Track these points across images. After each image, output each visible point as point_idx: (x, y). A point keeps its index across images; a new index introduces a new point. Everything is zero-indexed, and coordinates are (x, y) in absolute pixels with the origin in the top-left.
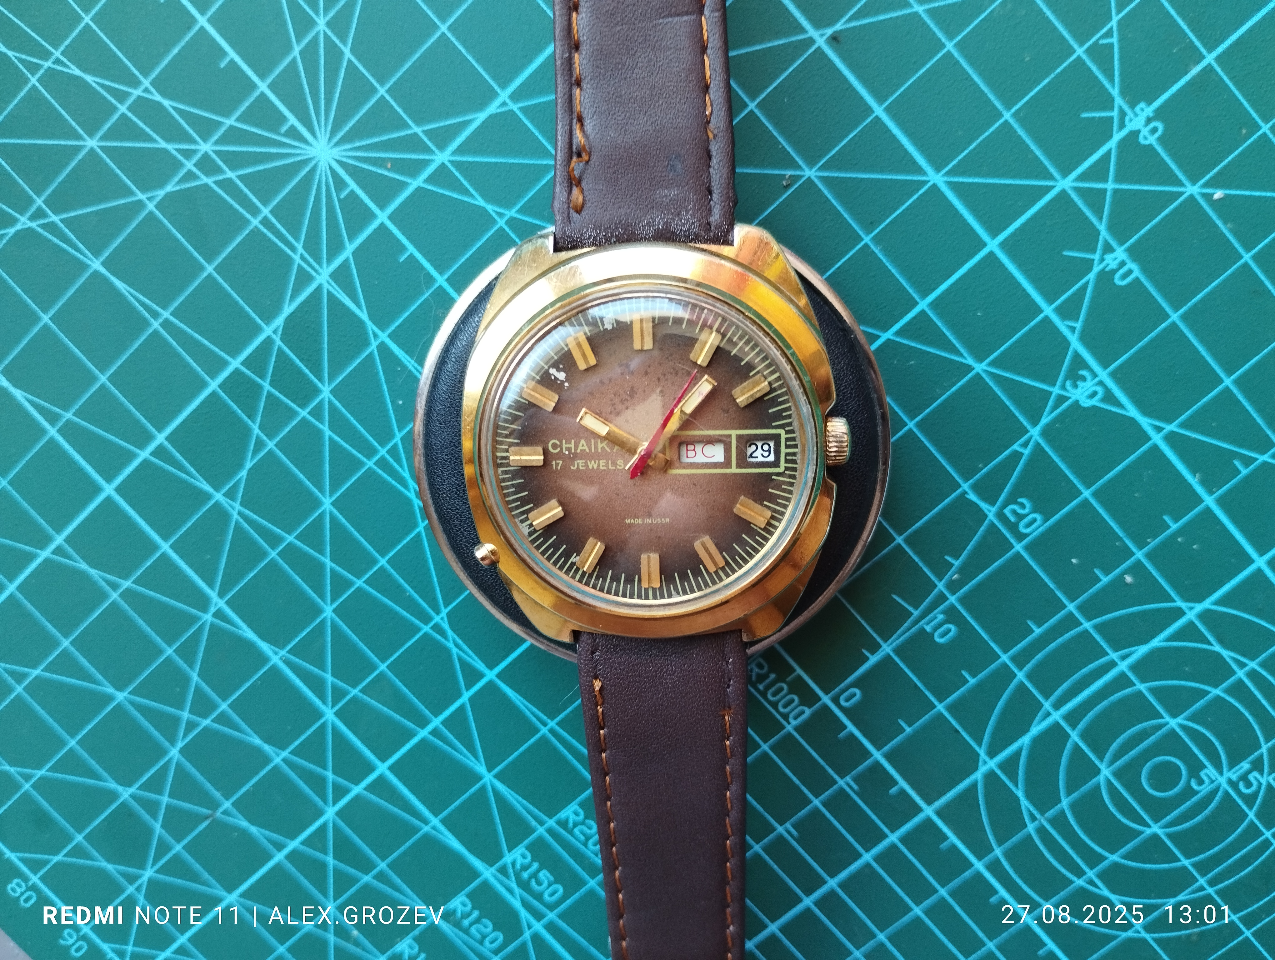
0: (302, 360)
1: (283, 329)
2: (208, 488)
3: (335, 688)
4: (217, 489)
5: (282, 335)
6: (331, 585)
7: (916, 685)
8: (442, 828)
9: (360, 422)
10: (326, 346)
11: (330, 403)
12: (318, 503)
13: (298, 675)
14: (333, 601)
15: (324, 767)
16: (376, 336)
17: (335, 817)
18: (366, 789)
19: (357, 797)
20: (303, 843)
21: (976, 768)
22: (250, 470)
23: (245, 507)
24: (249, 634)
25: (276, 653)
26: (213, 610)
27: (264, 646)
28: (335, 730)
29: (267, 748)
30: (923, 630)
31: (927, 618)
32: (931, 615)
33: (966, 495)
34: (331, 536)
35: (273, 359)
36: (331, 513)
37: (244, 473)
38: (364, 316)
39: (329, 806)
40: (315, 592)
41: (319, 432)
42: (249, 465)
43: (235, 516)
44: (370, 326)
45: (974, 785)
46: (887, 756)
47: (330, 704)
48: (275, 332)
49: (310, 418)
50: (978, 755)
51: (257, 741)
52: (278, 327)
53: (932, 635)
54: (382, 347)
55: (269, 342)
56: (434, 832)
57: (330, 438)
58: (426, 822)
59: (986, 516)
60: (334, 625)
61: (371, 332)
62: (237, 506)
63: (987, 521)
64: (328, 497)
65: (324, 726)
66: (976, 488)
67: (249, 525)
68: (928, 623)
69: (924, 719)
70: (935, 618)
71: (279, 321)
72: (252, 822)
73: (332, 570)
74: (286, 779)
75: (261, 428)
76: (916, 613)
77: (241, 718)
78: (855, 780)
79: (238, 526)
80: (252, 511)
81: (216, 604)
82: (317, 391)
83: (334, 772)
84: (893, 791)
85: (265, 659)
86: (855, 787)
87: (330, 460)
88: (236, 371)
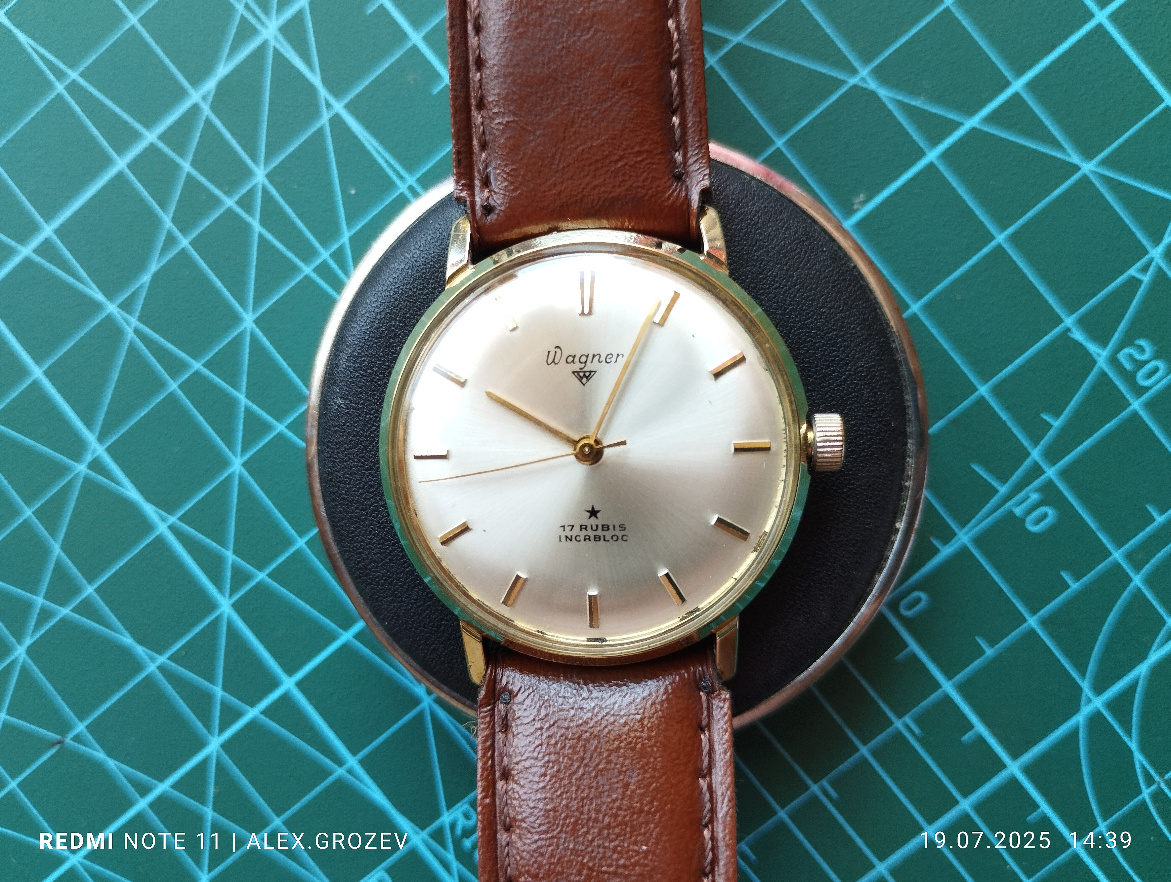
0: (234, 135)
1: (214, 96)
2: (99, 296)
3: (236, 570)
4: (110, 296)
5: (212, 103)
6: (244, 430)
7: (1001, 590)
8: (360, 771)
9: (300, 216)
10: (265, 118)
11: (265, 190)
12: (237, 319)
13: (190, 551)
14: (244, 450)
15: (211, 679)
16: (328, 105)
17: (221, 751)
18: (264, 712)
19: (253, 724)
20: (174, 786)
21: (1076, 709)
22: (156, 275)
23: (144, 323)
24: (132, 493)
25: (163, 520)
26: (89, 458)
27: (150, 510)
28: (231, 627)
29: (140, 650)
30: (1011, 514)
31: (1017, 498)
32: (1022, 494)
33: (1069, 334)
34: (249, 365)
35: (198, 134)
36: (253, 336)
37: (146, 278)
38: (316, 80)
39: (213, 735)
40: (222, 439)
41: (247, 228)
42: (154, 267)
43: (130, 334)
44: (323, 93)
45: (1074, 733)
46: (961, 688)
47: (228, 592)
48: (204, 98)
49: (238, 210)
50: (1080, 689)
51: (127, 640)
52: (208, 93)
53: (1022, 521)
54: (336, 121)
55: (195, 109)
56: (351, 778)
57: (261, 236)
58: (340, 762)
59: (1094, 362)
60: (242, 483)
61: (323, 102)
62: (134, 321)
63: (1095, 369)
64: (250, 313)
65: (216, 622)
66: (1083, 323)
67: (147, 346)
68: (1019, 504)
69: (1009, 637)
70: (1028, 498)
71: (210, 85)
72: (110, 754)
73: (247, 410)
74: (161, 697)
75: (174, 220)
76: (1003, 490)
77: (110, 608)
78: (918, 721)
79: (132, 349)
80: (152, 328)
81: (94, 452)
82: (248, 174)
83: (225, 688)
84: (967, 737)
85: (147, 527)
86: (916, 730)
87: (257, 264)
88: (152, 147)
